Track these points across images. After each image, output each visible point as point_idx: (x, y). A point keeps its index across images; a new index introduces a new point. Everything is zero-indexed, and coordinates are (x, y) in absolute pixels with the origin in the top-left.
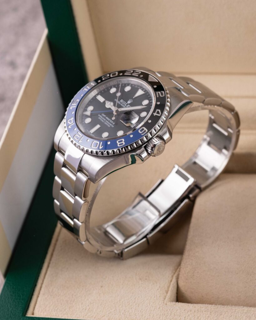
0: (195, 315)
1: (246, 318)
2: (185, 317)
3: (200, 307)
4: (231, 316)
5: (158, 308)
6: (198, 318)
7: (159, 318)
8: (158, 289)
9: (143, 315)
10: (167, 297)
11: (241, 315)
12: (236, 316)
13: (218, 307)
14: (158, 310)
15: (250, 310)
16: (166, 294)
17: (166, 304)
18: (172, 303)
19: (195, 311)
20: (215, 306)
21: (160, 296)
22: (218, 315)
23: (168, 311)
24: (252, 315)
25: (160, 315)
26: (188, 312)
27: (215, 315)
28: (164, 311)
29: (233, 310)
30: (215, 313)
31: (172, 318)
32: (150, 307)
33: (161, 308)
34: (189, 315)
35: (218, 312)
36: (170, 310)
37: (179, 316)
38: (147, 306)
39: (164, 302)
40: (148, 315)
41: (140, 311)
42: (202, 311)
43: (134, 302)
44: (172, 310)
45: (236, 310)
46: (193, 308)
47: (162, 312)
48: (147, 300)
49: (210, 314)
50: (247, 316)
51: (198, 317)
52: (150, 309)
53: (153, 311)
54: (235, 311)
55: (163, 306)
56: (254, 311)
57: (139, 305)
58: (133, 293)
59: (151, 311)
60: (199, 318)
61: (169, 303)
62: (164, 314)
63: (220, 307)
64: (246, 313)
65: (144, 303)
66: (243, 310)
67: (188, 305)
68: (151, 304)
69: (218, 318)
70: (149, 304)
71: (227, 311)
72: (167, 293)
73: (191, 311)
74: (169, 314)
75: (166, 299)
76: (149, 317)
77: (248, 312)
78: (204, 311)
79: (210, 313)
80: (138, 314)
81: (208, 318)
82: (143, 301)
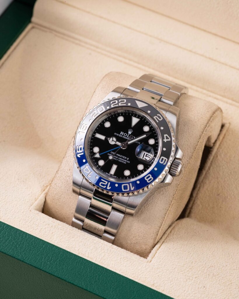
0: (50, 230)
1: (93, 248)
2: (42, 229)
3: (59, 224)
4: (81, 242)
5: (22, 212)
6: (52, 234)
7: (20, 221)
8: (29, 194)
9: (6, 214)
10: (34, 204)
11: (90, 244)
12: (85, 243)
13: (73, 229)
14: (21, 214)
15: (99, 242)
16: (34, 201)
17: (31, 211)
18: (36, 211)
19: (52, 226)
20: (71, 228)
21: (28, 202)
22: (70, 236)
23: (30, 217)
24: (99, 247)
25: (21, 219)
26: (46, 225)
27: (67, 236)
28: (26, 216)
29: (85, 236)
30: (69, 234)
31: (30, 226)
32: (16, 209)
33: (25, 213)
34: (45, 228)
35: (71, 234)
36: (31, 217)
37: (37, 226)
38: (14, 207)
39: (29, 209)
40: (11, 215)
41: (6, 209)
42: (58, 229)
43: (4, 199)
44: (33, 218)
45: (88, 237)
46: (52, 222)
47: (23, 217)
48: (16, 201)
49: (64, 234)
50: (95, 247)
51: (53, 232)
52: (15, 210)
53: (17, 213)
54: (87, 239)
55: (27, 211)
56: (103, 244)
57: (7, 203)
58: (6, 190)
59: (15, 212)
60: (54, 234)
61: (34, 210)
62: (25, 220)
63: (76, 230)
64: (95, 244)
65: (12, 203)
66: (94, 240)
67: (49, 219)
68: (17, 206)
69: (69, 239)
70: (16, 206)
71: (80, 236)
72: (36, 201)
73: (48, 225)
74: (29, 221)
75: (33, 206)
76: (11, 217)
77: (97, 243)
78: (60, 228)
79: (65, 232)
80: (3, 211)
81: (61, 237)
82: (12, 201)
